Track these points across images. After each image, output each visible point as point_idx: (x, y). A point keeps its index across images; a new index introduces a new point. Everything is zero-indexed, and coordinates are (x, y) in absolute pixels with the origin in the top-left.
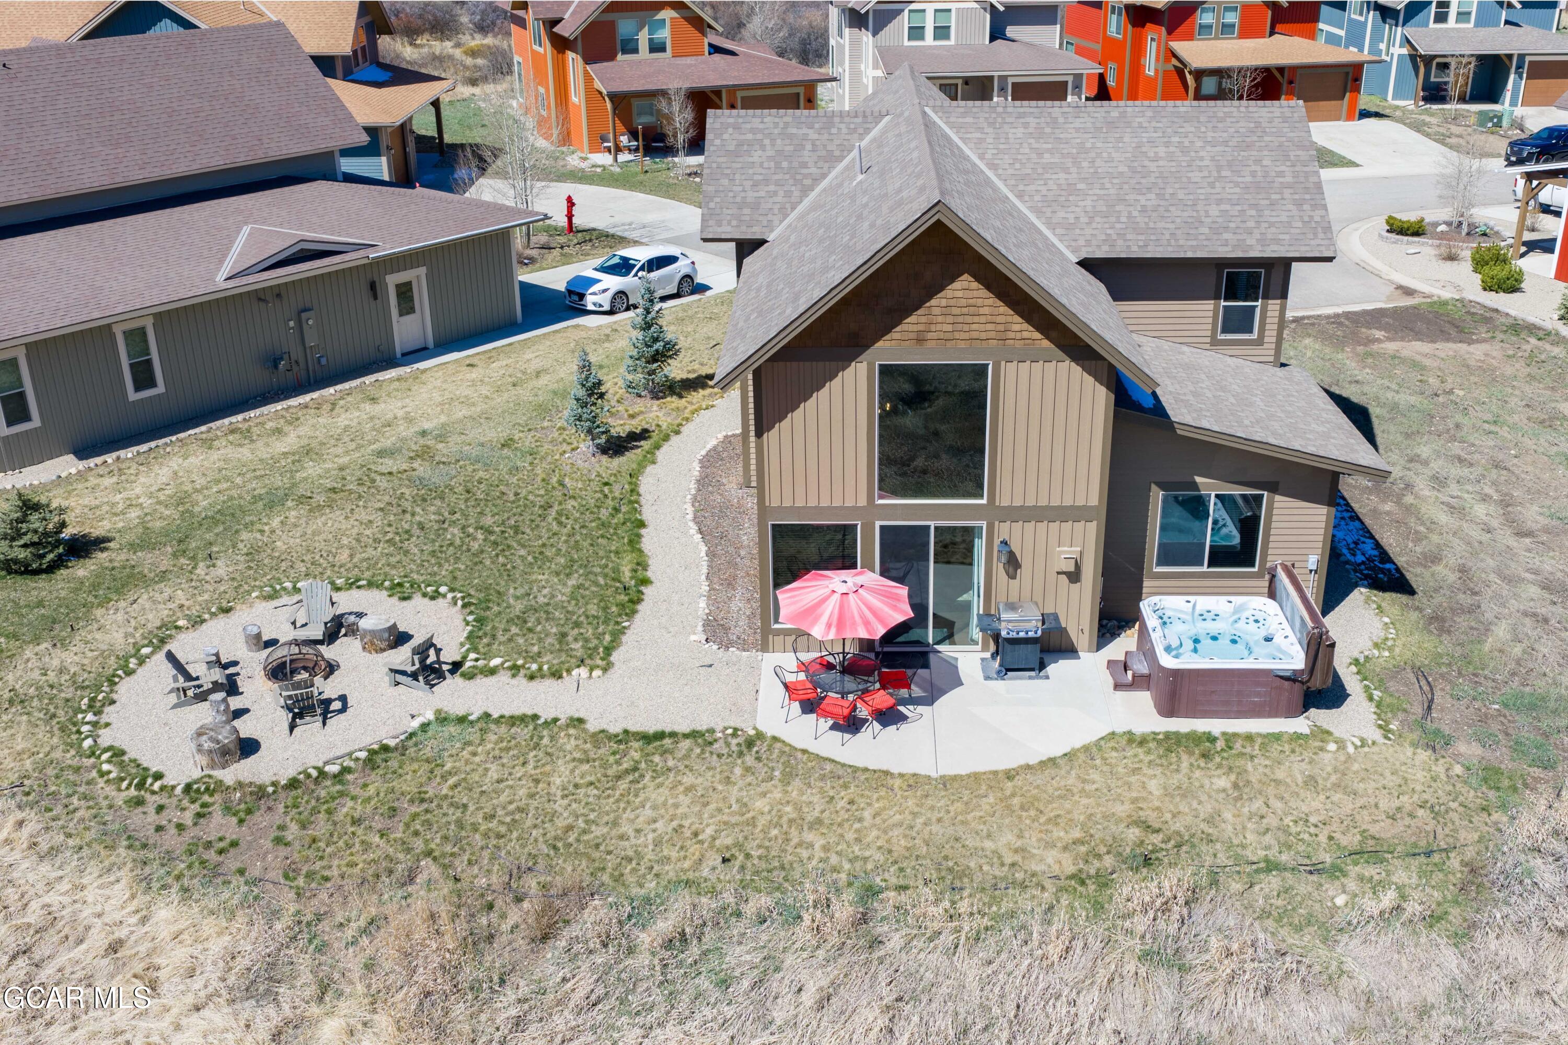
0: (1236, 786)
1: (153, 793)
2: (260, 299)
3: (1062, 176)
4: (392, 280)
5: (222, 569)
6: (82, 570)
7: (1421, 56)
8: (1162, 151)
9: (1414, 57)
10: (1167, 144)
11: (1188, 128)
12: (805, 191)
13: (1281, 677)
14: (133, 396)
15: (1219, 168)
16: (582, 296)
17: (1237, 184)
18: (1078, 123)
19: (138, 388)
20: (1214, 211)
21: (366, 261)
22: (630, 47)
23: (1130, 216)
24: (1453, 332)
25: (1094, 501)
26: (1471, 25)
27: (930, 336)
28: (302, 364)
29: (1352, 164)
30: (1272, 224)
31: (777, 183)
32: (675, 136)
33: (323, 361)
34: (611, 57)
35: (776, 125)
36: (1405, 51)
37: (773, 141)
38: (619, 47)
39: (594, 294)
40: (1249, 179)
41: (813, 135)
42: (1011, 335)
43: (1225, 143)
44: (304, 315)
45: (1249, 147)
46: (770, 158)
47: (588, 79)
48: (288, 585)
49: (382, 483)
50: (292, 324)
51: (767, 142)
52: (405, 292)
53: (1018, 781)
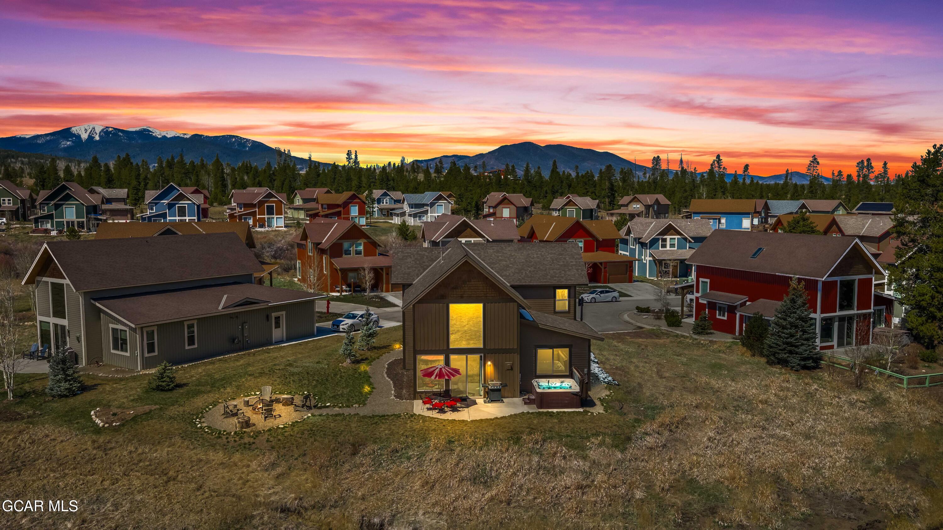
0: (559, 421)
1: (224, 435)
2: (231, 318)
3: (505, 263)
4: (274, 315)
5: (229, 390)
6: (181, 391)
7: (657, 260)
8: (535, 256)
9: (655, 260)
10: (537, 254)
11: (544, 250)
12: (424, 270)
13: (573, 394)
14: (187, 347)
15: (553, 260)
16: (338, 326)
17: (559, 265)
18: (509, 248)
19: (189, 345)
20: (552, 272)
21: (267, 306)
22: (348, 253)
23: (526, 273)
24: (654, 337)
25: (515, 347)
26: (676, 249)
27: (464, 295)
28: (242, 342)
29: (631, 296)
30: (569, 275)
31: (415, 267)
32: (366, 283)
33: (249, 342)
34: (341, 256)
35: (415, 251)
36: (651, 259)
37: (414, 256)
38: (344, 252)
39: (343, 325)
40: (562, 263)
41: (426, 254)
42: (488, 295)
43: (555, 254)
44: (244, 324)
45: (562, 255)
46: (413, 261)
47: (332, 264)
48: (253, 393)
49: (277, 371)
50: (240, 327)
51: (412, 256)
52: (277, 319)
53: (494, 421)
